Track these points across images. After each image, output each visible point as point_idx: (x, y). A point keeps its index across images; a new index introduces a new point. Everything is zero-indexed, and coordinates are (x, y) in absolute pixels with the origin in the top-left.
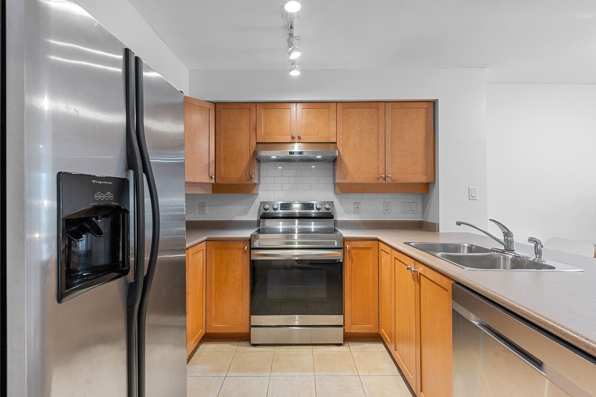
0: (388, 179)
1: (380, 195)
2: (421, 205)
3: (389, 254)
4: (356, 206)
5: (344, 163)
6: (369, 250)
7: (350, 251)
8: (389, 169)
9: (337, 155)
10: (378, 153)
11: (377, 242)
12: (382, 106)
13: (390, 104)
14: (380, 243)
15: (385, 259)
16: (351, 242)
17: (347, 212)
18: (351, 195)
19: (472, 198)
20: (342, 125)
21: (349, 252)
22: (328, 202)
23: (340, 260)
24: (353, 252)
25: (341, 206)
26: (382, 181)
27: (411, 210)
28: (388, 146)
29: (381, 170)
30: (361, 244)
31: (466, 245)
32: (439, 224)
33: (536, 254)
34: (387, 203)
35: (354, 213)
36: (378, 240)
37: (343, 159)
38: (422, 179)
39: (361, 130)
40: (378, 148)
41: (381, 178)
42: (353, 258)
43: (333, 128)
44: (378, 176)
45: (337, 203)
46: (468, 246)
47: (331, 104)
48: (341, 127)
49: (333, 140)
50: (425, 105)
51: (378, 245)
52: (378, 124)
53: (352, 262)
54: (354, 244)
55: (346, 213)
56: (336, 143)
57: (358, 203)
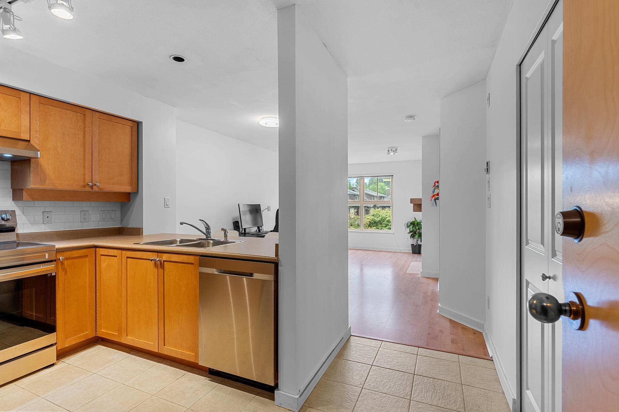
0: (95, 187)
1: (76, 203)
2: (120, 212)
3: (116, 256)
4: (46, 215)
5: (40, 165)
6: (85, 258)
7: (64, 263)
8: (96, 178)
9: (39, 157)
10: (85, 160)
11: (94, 249)
12: (88, 113)
13: (97, 113)
14: (98, 249)
15: (104, 263)
16: (65, 253)
17: (33, 223)
18: (37, 203)
19: (166, 206)
20: (38, 122)
21: (62, 263)
22: (5, 212)
23: (52, 273)
24: (66, 263)
25: (23, 216)
26: (88, 189)
27: (111, 218)
28: (96, 155)
29: (88, 179)
30: (76, 253)
31: (179, 240)
32: (142, 228)
33: (225, 237)
34: (85, 211)
35: (43, 223)
36: (96, 247)
37: (40, 162)
38: (127, 189)
39: (63, 133)
40: (84, 154)
41: (88, 186)
42: (66, 270)
43: (25, 123)
44: (85, 184)
45: (18, 213)
46: (180, 240)
47: (22, 93)
48: (37, 124)
49: (25, 136)
50: (130, 124)
51: (96, 251)
52: (84, 131)
53: (66, 273)
54: (67, 254)
55: (31, 224)
56: (29, 141)
57: (48, 212)
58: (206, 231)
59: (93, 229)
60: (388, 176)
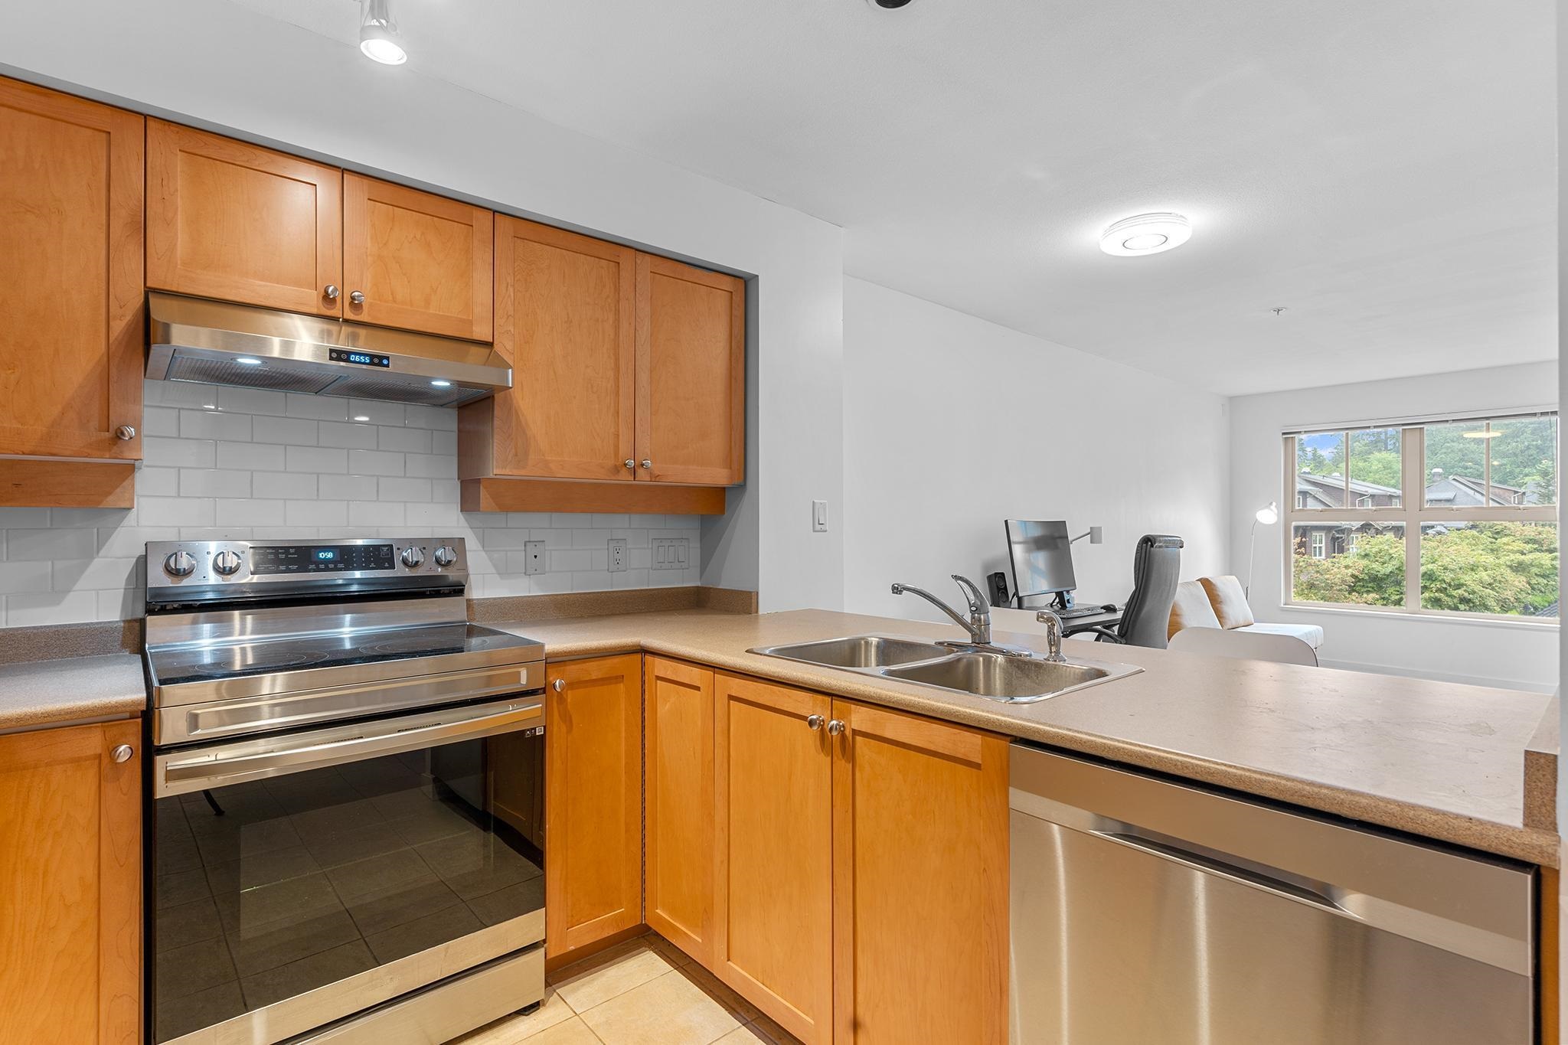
0: (641, 472)
1: (598, 519)
2: (699, 545)
3: (698, 688)
4: (532, 550)
5: (517, 414)
6: (616, 683)
7: (565, 696)
8: (645, 445)
9: (510, 386)
10: (617, 394)
11: (639, 656)
12: (626, 257)
13: (648, 258)
14: (648, 658)
15: (667, 703)
16: (568, 668)
17: (504, 572)
18: (517, 519)
19: (818, 526)
20: (511, 289)
21: (561, 697)
22: (443, 542)
23: (535, 729)
24: (570, 696)
25: (483, 553)
26: (625, 478)
27: (676, 561)
28: (643, 378)
29: (624, 448)
30: (595, 670)
31: (874, 641)
32: (757, 593)
33: (1051, 645)
34: (618, 540)
35: (525, 573)
36: (644, 651)
37: (514, 401)
38: (717, 476)
39: (568, 318)
40: (617, 379)
41: (624, 469)
42: (570, 717)
43: (482, 293)
44: (617, 464)
45: (472, 544)
46: (878, 643)
47: (476, 213)
48: (510, 296)
49: (482, 332)
50: (727, 283)
51: (643, 664)
52: (617, 312)
53: (570, 730)
54: (574, 670)
55: (499, 574)
56: (489, 345)
57: (536, 543)
58: (973, 618)
59: (635, 590)
60: (1542, 414)
